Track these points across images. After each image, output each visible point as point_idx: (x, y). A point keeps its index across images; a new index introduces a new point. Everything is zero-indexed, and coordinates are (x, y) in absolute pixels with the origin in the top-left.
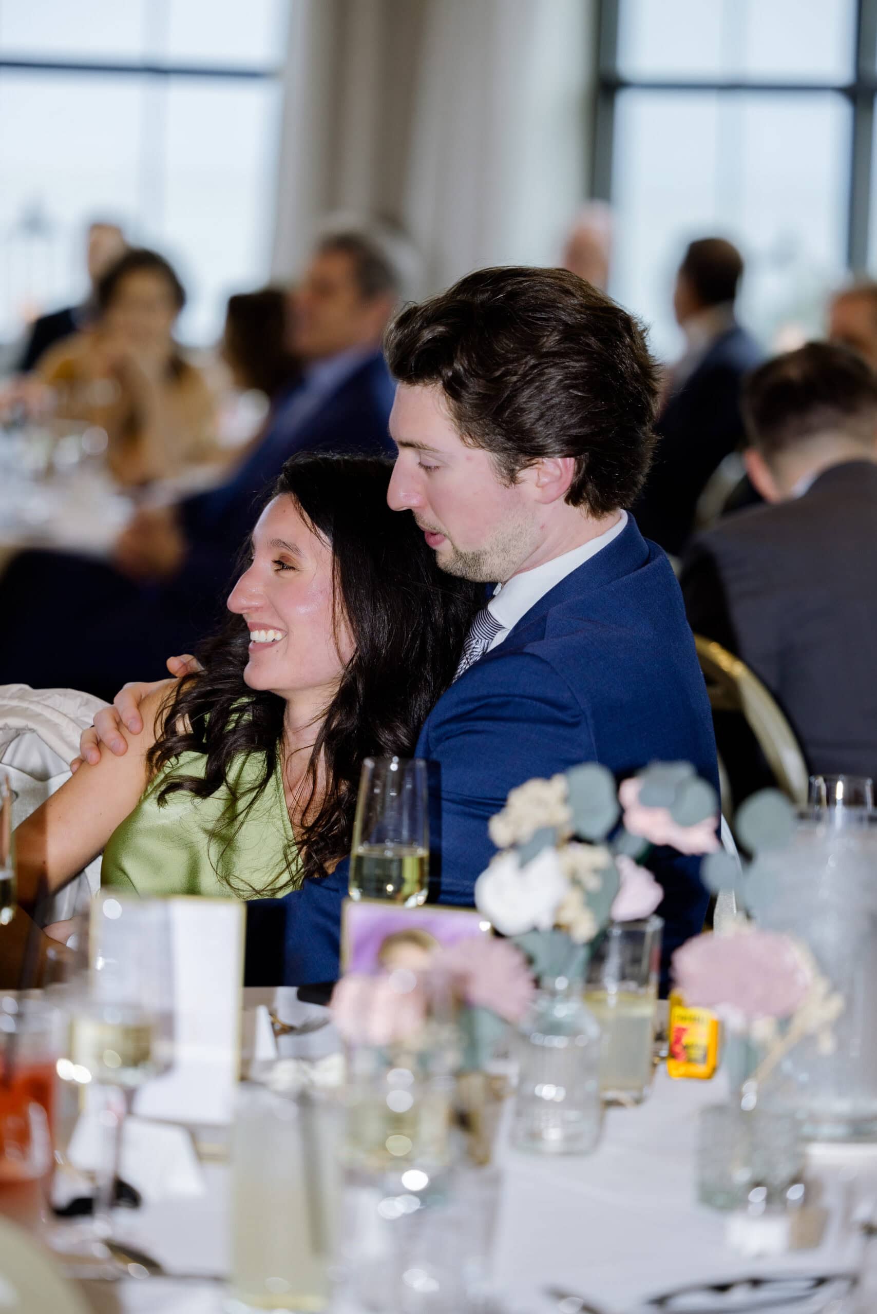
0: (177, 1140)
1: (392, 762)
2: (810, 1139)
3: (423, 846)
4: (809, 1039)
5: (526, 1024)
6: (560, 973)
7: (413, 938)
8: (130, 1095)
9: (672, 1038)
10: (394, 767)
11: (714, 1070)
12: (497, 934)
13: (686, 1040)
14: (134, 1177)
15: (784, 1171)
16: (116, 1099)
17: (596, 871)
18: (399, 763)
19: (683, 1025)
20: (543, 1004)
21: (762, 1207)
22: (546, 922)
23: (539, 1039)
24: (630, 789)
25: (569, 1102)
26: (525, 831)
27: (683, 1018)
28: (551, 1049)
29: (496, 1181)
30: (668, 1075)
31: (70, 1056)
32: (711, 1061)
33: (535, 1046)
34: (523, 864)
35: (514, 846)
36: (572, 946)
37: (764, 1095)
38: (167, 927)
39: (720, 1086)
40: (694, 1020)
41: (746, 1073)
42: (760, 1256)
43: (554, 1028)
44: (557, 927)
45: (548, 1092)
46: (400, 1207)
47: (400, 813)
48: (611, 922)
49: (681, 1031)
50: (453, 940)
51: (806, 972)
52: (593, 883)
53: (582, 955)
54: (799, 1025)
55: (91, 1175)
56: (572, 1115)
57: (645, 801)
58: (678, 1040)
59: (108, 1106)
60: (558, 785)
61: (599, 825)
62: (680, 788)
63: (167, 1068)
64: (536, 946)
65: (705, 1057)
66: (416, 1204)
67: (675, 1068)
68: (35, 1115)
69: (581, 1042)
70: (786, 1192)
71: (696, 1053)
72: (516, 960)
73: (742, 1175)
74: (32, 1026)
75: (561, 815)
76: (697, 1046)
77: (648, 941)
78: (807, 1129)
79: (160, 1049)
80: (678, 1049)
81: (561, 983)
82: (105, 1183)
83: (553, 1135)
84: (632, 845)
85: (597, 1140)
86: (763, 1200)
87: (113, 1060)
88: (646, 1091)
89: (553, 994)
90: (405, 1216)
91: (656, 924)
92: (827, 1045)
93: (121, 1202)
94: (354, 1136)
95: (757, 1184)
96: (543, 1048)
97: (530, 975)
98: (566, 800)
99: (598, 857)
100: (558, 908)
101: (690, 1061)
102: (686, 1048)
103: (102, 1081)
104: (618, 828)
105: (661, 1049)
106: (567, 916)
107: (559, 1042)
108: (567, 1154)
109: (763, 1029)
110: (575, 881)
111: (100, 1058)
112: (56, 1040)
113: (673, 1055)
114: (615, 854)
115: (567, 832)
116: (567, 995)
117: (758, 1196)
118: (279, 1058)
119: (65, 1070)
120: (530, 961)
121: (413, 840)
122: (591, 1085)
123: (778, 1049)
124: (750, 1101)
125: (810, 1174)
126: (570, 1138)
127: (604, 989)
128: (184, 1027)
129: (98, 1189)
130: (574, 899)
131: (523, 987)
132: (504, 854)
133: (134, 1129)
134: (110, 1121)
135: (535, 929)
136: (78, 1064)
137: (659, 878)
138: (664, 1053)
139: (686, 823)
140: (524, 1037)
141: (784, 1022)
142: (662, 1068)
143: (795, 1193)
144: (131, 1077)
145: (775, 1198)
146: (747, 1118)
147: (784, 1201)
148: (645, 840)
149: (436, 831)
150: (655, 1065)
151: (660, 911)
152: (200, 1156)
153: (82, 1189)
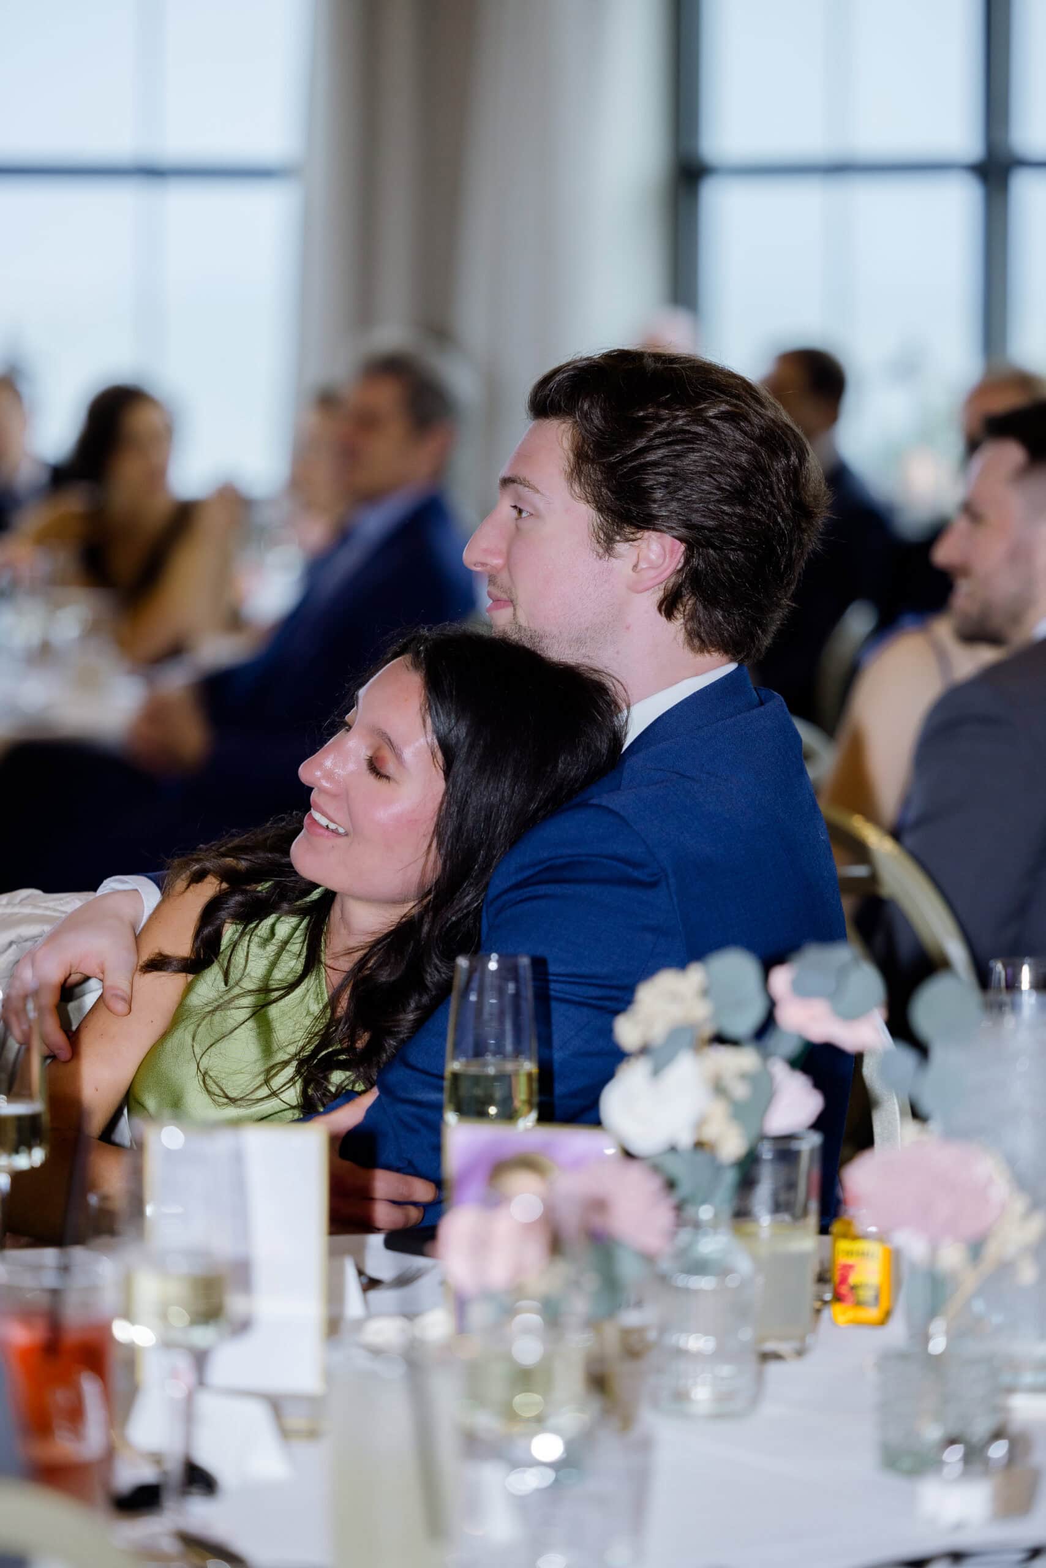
0: (258, 1414)
1: (490, 960)
2: (1011, 1390)
3: (530, 1059)
4: (1006, 1268)
5: (665, 1265)
6: (704, 1202)
7: (528, 1163)
8: (200, 1359)
9: (837, 1278)
10: (493, 966)
11: (888, 1315)
12: (628, 1155)
13: (853, 1279)
14: (207, 1459)
15: (981, 1427)
16: (183, 1364)
17: (744, 1076)
18: (498, 961)
19: (850, 1261)
20: (685, 1235)
21: (959, 1467)
22: (685, 1140)
23: (682, 1280)
24: (781, 978)
25: (720, 1355)
26: (658, 1032)
27: (850, 1253)
28: (696, 1292)
29: (645, 1445)
30: (833, 1322)
31: (127, 1315)
32: (884, 1304)
33: (678, 1289)
34: (657, 1071)
35: (644, 1050)
36: (718, 1168)
37: (955, 1336)
38: (238, 1158)
39: (897, 1332)
40: (863, 1254)
41: (933, 1311)
42: (958, 1526)
43: (700, 1267)
44: (699, 1145)
45: (697, 1343)
46: (531, 1481)
47: (501, 1022)
48: (763, 1137)
49: (847, 1268)
50: (577, 1164)
51: (1001, 1189)
52: (740, 1091)
53: (730, 1177)
54: (992, 1250)
55: (157, 1459)
56: (726, 1370)
57: (800, 990)
58: (844, 1280)
59: (174, 1374)
60: (695, 976)
61: (745, 1022)
62: (842, 973)
63: (243, 1326)
64: (677, 1168)
65: (877, 1298)
66: (550, 1476)
67: (840, 1314)
68: (90, 1388)
69: (732, 1282)
70: (989, 1448)
71: (867, 1294)
72: (653, 1184)
73: (933, 1433)
74: (78, 1281)
75: (700, 1012)
76: (866, 1285)
77: (804, 1162)
78: (1006, 1378)
79: (236, 1304)
80: (844, 1290)
81: (705, 1213)
82: (174, 1467)
83: (702, 1394)
84: (785, 1044)
85: (756, 1399)
86: (960, 1460)
87: (179, 1317)
88: (809, 1340)
89: (697, 1225)
90: (539, 1491)
91: (814, 1140)
92: (1028, 1274)
93: (194, 1490)
94: (475, 1396)
95: (952, 1441)
96: (687, 1291)
97: (672, 1201)
98: (705, 992)
99: (745, 1059)
100: (700, 1123)
101: (859, 1304)
102: (853, 1288)
103: (167, 1345)
104: (767, 1026)
105: (825, 1292)
106: (711, 1132)
107: (704, 1283)
108: (718, 1416)
109: (952, 1256)
110: (719, 1089)
111: (164, 1316)
112: (109, 1298)
113: (838, 1298)
114: (766, 1056)
115: (708, 1031)
116: (715, 1225)
117: (954, 1455)
118: (370, 1316)
119: (122, 1331)
120: (671, 1185)
121: (518, 1053)
122: (746, 1334)
123: (970, 1281)
124: (938, 1345)
125: (1014, 1427)
126: (723, 1397)
127: (756, 1220)
128: (263, 1276)
129: (165, 1473)
130: (718, 1111)
131: (663, 1216)
132: (633, 1060)
133: (207, 1403)
134: (178, 1390)
135: (673, 1149)
136: (139, 1323)
137: (819, 1084)
138: (828, 1296)
139: (849, 1015)
140: (663, 1279)
141: (976, 1249)
142: (826, 1314)
143: (998, 1451)
144: (202, 1336)
145: (974, 1456)
146: (935, 1363)
147: (986, 1461)
148: (800, 1037)
149: (545, 1040)
150: (818, 1311)
151: (818, 1125)
152: (285, 1433)
153: (146, 1474)
